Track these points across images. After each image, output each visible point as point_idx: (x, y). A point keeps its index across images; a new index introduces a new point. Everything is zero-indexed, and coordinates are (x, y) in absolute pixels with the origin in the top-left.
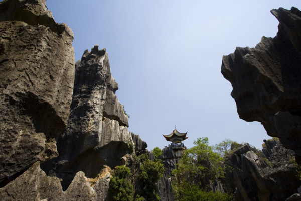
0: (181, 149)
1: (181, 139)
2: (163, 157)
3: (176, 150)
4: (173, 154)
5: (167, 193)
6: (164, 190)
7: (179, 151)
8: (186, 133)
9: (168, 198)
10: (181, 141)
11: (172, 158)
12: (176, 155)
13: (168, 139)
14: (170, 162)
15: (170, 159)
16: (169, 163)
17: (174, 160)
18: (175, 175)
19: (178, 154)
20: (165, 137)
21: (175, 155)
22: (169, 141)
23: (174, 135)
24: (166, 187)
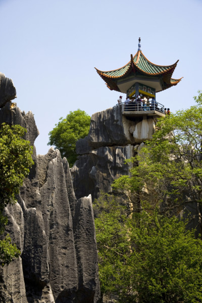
0: (151, 118)
1: (157, 84)
2: (95, 140)
3: (135, 120)
4: (126, 132)
5: (77, 237)
6: (67, 229)
7: (145, 124)
8: (175, 66)
9: (78, 252)
10: (154, 91)
11: (123, 143)
12: (136, 135)
13: (113, 83)
14: (114, 155)
15: (114, 145)
16: (111, 157)
17: (129, 148)
18: (127, 193)
19: (143, 131)
20: (104, 78)
21: (131, 135)
22: (117, 89)
23: (133, 70)
24: (76, 221)
